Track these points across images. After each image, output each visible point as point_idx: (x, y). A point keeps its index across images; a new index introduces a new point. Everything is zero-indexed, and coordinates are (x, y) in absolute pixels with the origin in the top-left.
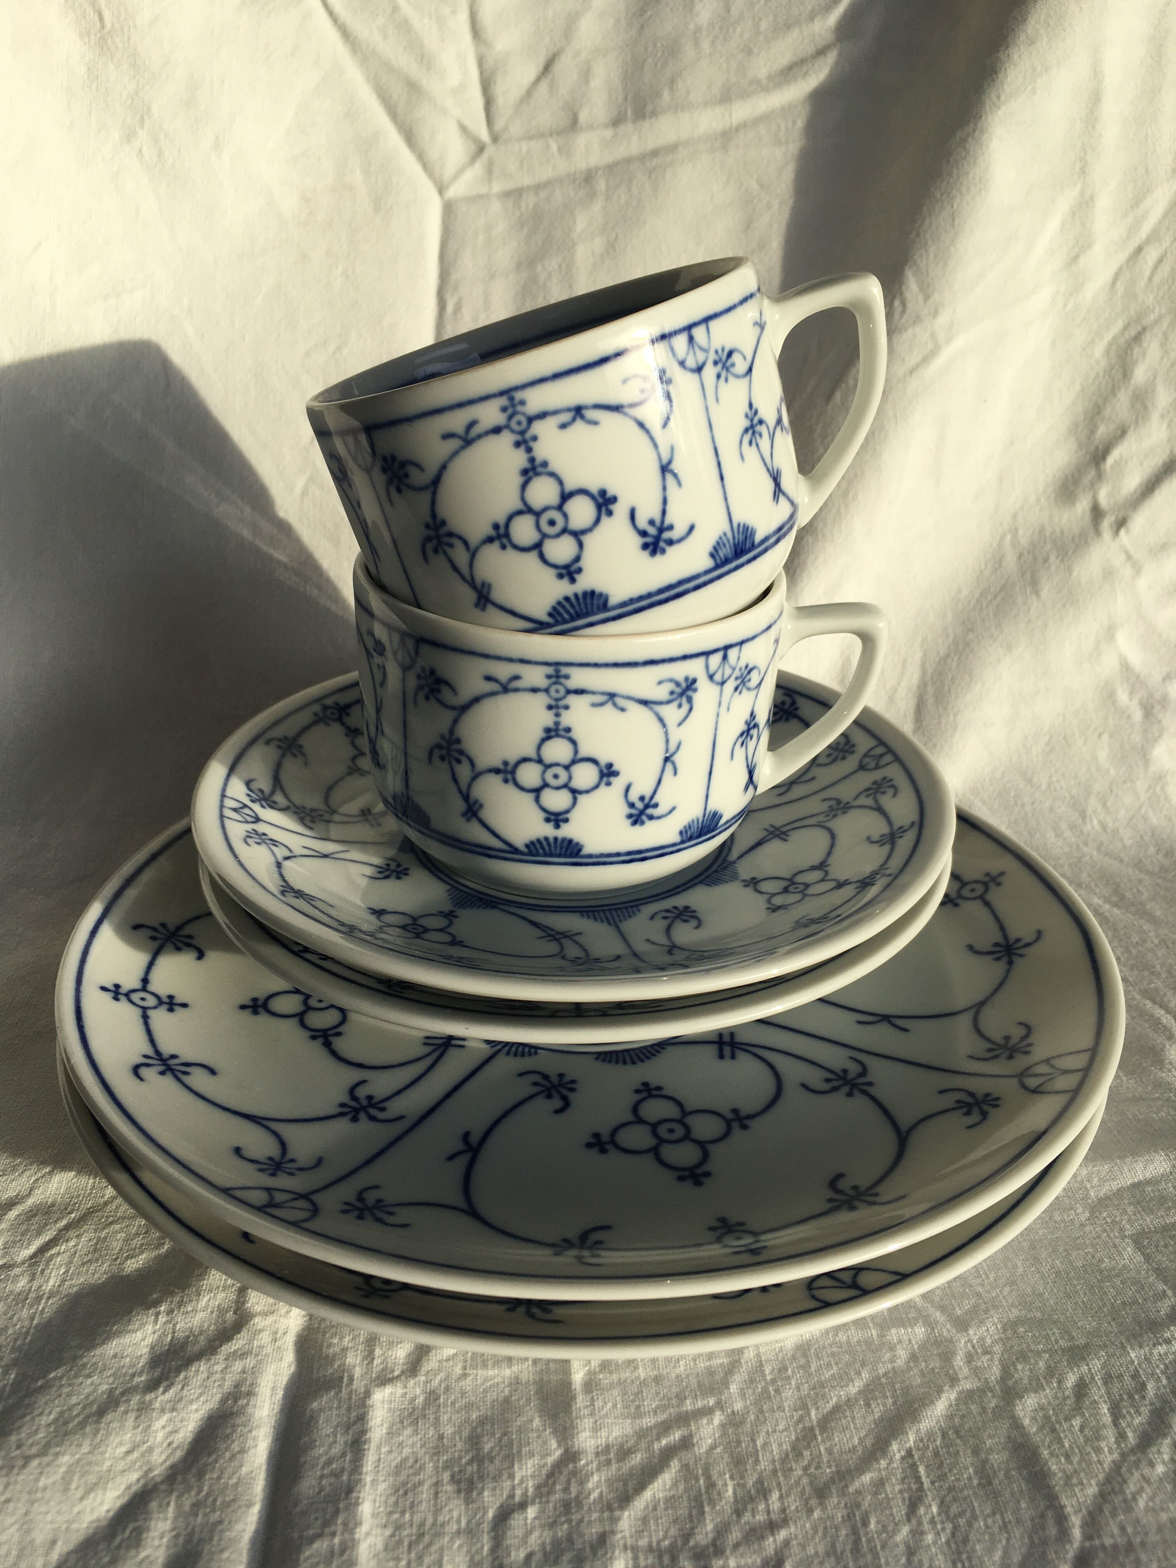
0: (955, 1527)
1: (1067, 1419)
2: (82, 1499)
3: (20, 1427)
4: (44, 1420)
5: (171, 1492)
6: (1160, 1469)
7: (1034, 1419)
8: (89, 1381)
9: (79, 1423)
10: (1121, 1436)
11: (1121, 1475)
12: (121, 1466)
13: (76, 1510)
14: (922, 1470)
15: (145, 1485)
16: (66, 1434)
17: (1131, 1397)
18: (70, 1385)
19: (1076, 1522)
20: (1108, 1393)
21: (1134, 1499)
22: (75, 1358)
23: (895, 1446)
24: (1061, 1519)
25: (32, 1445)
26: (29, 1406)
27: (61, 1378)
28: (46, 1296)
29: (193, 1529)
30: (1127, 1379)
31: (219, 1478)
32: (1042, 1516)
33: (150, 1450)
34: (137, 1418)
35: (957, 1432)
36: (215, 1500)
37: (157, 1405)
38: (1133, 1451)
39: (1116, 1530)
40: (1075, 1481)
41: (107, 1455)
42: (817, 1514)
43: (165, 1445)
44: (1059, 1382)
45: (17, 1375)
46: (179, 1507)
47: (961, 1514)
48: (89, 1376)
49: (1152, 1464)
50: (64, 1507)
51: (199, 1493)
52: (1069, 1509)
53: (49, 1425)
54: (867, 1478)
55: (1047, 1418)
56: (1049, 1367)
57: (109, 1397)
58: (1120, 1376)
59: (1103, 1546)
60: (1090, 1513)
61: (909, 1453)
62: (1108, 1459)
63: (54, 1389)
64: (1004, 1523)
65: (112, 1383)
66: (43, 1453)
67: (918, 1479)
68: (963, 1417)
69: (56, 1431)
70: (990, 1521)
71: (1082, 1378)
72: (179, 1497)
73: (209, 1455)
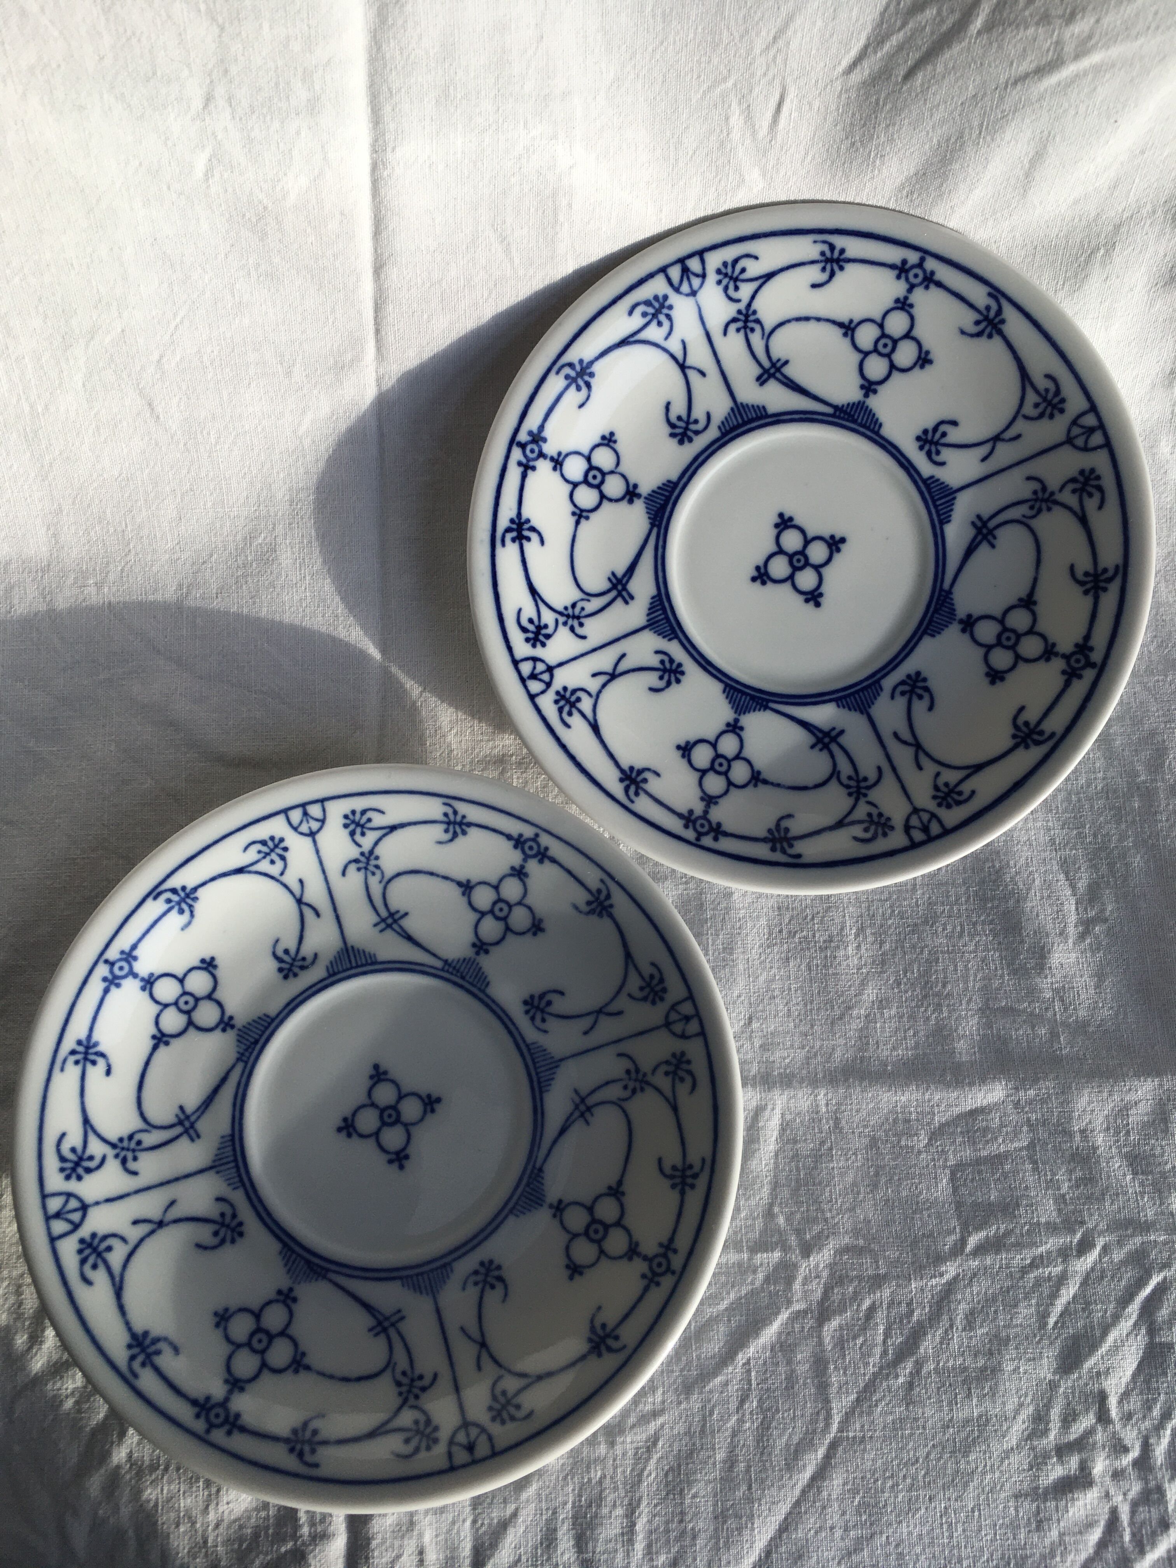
0: (764, 1418)
1: (855, 1338)
6: (901, 1380)
7: (833, 1337)
10: (885, 1353)
11: (874, 1385)
14: (753, 1374)
17: (901, 1321)
19: (836, 1419)
20: (887, 1316)
21: (876, 1405)
23: (740, 1356)
24: (828, 1417)
30: (904, 1305)
32: (818, 1413)
35: (781, 1346)
38: (888, 1365)
39: (858, 1426)
40: (844, 1390)
42: (683, 1406)
44: (858, 1305)
47: (769, 1410)
49: (897, 1377)
52: (835, 1411)
54: (719, 1380)
55: (842, 1336)
56: (855, 1292)
58: (900, 1303)
59: (848, 1437)
60: (846, 1413)
61: (748, 1362)
62: (871, 1369)
67: (749, 1382)
68: (788, 1333)
71: (874, 1302)
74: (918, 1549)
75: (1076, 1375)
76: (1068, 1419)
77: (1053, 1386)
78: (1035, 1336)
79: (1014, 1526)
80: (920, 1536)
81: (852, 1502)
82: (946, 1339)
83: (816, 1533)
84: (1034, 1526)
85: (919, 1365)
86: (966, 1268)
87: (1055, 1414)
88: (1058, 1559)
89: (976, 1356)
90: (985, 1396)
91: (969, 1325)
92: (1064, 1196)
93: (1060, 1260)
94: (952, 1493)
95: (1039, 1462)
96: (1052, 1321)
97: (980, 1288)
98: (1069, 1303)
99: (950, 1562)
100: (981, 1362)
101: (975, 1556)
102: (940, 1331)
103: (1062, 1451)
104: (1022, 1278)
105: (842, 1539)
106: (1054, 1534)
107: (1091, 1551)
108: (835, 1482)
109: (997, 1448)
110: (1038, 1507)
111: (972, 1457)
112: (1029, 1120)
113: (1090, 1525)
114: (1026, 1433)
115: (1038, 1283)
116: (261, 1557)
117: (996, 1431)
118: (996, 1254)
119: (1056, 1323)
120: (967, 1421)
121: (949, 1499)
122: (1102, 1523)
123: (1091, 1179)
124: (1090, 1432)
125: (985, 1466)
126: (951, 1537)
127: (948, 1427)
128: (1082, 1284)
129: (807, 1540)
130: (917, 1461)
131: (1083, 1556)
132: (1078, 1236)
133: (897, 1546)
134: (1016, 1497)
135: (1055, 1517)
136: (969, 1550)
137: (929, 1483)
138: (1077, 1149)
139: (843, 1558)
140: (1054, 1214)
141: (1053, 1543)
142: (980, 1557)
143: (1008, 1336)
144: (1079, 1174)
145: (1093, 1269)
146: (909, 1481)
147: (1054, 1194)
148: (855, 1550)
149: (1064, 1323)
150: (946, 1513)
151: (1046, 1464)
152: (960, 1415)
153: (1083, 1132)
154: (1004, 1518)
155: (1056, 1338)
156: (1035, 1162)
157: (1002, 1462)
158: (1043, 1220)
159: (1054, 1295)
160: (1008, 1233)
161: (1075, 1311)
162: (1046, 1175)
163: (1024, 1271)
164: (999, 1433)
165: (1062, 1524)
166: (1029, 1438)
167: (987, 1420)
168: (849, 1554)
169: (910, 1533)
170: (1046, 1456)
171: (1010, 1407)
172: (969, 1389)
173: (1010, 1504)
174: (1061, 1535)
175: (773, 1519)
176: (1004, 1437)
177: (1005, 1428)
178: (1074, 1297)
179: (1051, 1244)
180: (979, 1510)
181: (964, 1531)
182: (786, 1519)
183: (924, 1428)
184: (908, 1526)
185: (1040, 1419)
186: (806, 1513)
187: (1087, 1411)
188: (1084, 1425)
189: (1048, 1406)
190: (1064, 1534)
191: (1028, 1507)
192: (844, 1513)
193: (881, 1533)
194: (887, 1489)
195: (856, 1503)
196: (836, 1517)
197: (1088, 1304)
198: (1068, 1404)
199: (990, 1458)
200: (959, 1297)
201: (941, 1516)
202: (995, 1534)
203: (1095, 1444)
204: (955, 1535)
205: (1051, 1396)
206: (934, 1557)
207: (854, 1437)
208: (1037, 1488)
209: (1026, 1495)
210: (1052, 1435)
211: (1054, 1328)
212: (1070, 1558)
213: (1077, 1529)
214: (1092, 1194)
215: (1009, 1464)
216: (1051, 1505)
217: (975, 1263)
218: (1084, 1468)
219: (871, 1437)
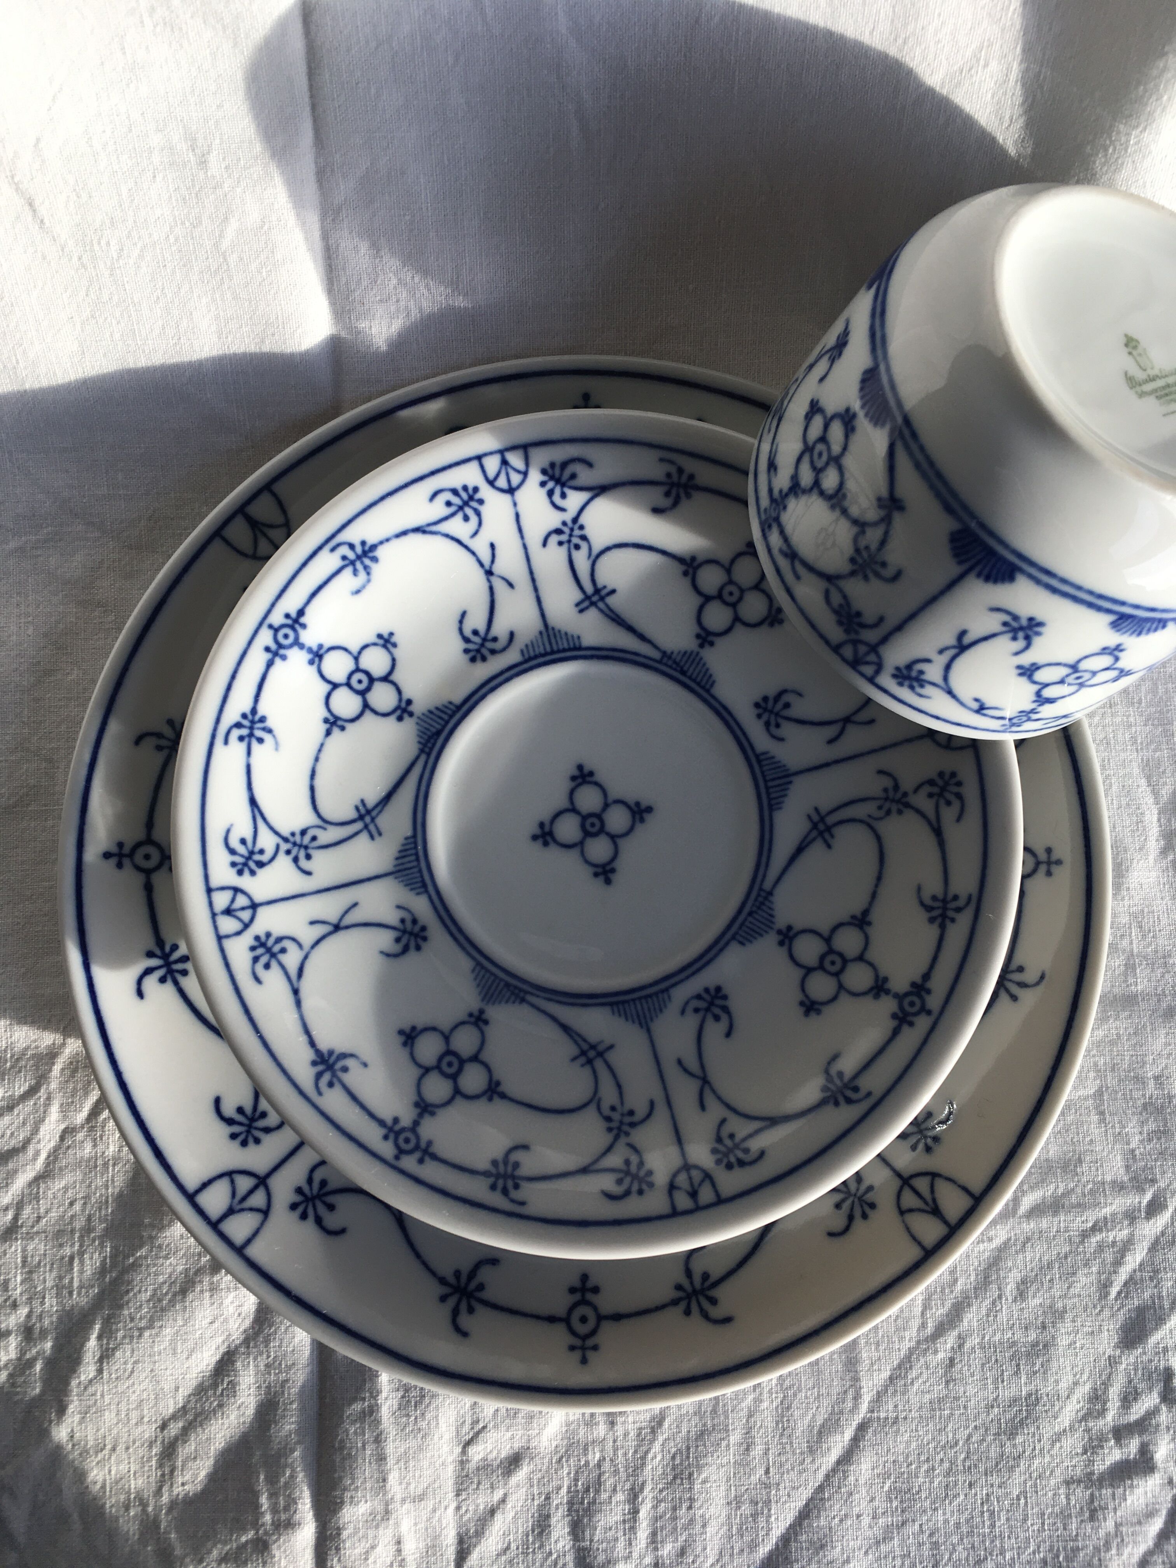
0: (784, 1396)
2: (187, 1358)
3: (128, 1303)
4: (144, 1296)
5: (249, 1354)
6: (941, 1355)
8: (168, 1262)
9: (170, 1301)
10: (923, 1325)
11: (910, 1362)
12: (208, 1334)
13: (185, 1366)
15: (229, 1346)
16: (163, 1310)
18: (155, 1265)
19: (866, 1399)
21: (912, 1383)
22: (152, 1238)
24: (857, 1397)
25: (141, 1319)
26: (129, 1282)
27: (146, 1257)
28: (111, 1162)
29: (269, 1383)
31: (280, 1346)
32: (845, 1392)
33: (226, 1321)
34: (211, 1296)
36: (280, 1364)
37: (223, 1286)
38: (926, 1340)
39: (891, 1407)
40: (876, 1367)
41: (197, 1326)
43: (236, 1315)
45: (111, 1247)
46: (257, 1366)
48: (166, 1257)
49: (936, 1352)
50: (177, 1364)
51: (268, 1357)
52: (865, 1390)
53: (149, 1301)
57: (186, 1276)
59: (879, 1418)
60: (878, 1392)
62: (907, 1345)
63: (143, 1268)
64: (819, 1395)
65: (186, 1264)
66: (150, 1326)
69: (154, 1307)
70: (809, 1393)
72: (255, 1359)
73: (270, 1326)
74: (955, 1539)
75: (1140, 1350)
76: (1129, 1398)
77: (1113, 1362)
78: (1095, 1307)
79: (1065, 1516)
80: (958, 1525)
81: (882, 1487)
82: (991, 1309)
83: (841, 1521)
84: (1087, 1515)
85: (961, 1340)
86: (1018, 1232)
87: (1114, 1393)
88: (1114, 1551)
89: (1026, 1328)
90: (1035, 1373)
91: (1021, 1294)
92: (1133, 1151)
93: (1126, 1223)
94: (995, 1479)
95: (1093, 1446)
96: (1114, 1291)
97: (1034, 1255)
98: (1135, 1271)
99: (991, 1554)
100: (1032, 1336)
101: (1019, 1547)
102: (987, 1302)
103: (1120, 1433)
104: (1082, 1242)
105: (870, 1527)
106: (1109, 1525)
107: (1151, 1543)
108: (864, 1467)
109: (1048, 1430)
110: (1092, 1495)
111: (1019, 1439)
112: (1096, 1064)
113: (1150, 1514)
114: (1080, 1414)
115: (1100, 1247)
116: (219, 1546)
117: (1046, 1411)
118: (1054, 1216)
119: (1119, 1293)
120: (1014, 1401)
121: (992, 1486)
122: (1164, 1512)
123: (1165, 1132)
124: (1152, 1413)
125: (1034, 1449)
126: (993, 1526)
127: (992, 1407)
128: (1149, 1249)
129: (830, 1528)
130: (956, 1444)
131: (1142, 1549)
132: (1148, 1196)
133: (931, 1535)
134: (1068, 1483)
135: (1111, 1506)
136: (1013, 1541)
137: (970, 1468)
138: (1150, 1098)
139: (870, 1547)
140: (1122, 1171)
141: (1108, 1534)
142: (1026, 1548)
143: (1065, 1307)
144: (1152, 1126)
145: (1163, 1233)
146: (946, 1465)
147: (1123, 1149)
148: (884, 1539)
149: (1127, 1293)
150: (987, 1500)
151: (1102, 1447)
152: (1007, 1393)
153: (1157, 1078)
154: (1053, 1506)
155: (1119, 1309)
156: (1102, 1113)
157: (1053, 1445)
158: (1108, 1178)
159: (1118, 1262)
160: (1067, 1193)
161: (1142, 1280)
162: (1113, 1127)
163: (1085, 1235)
164: (1050, 1414)
165: (1119, 1513)
166: (1084, 1418)
167: (1037, 1399)
168: (878, 1543)
169: (946, 1521)
170: (1102, 1439)
171: (1063, 1385)
172: (1018, 1365)
173: (1061, 1491)
174: (1117, 1525)
175: (793, 1505)
176: (1056, 1418)
177: (1057, 1408)
178: (1140, 1265)
179: (1117, 1204)
180: (1026, 1498)
181: (1008, 1520)
182: (807, 1505)
183: (965, 1407)
184: (944, 1514)
185: (1097, 1398)
186: (829, 1499)
187: (1151, 1389)
188: (1146, 1405)
189: (1106, 1385)
190: (1121, 1524)
191: (1080, 1494)
192: (872, 1500)
193: (913, 1521)
194: (922, 1473)
195: (886, 1488)
196: (864, 1504)
197: (1156, 1272)
198: (1130, 1382)
199: (1040, 1441)
200: (1010, 1264)
201: (982, 1504)
202: (1043, 1524)
203: (1158, 1425)
204: (998, 1524)
205: (1110, 1374)
206: (973, 1547)
207: (887, 1418)
208: (1092, 1473)
209: (1079, 1481)
210: (1110, 1416)
211: (1116, 1299)
212: (1126, 1551)
213: (1135, 1520)
214: (1166, 1148)
215: (1061, 1447)
216: (1107, 1492)
217: (1029, 1227)
218: (1145, 1452)
219: (905, 1418)
